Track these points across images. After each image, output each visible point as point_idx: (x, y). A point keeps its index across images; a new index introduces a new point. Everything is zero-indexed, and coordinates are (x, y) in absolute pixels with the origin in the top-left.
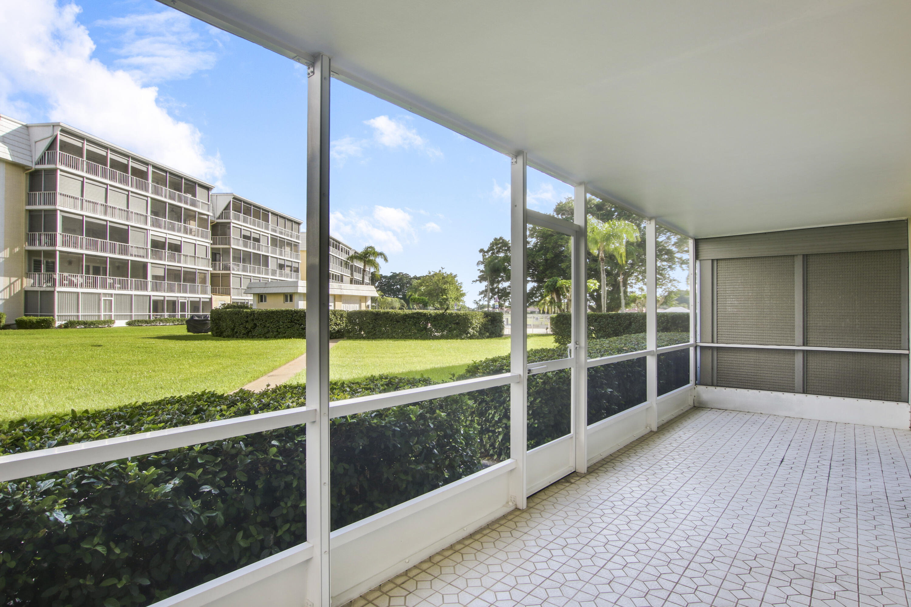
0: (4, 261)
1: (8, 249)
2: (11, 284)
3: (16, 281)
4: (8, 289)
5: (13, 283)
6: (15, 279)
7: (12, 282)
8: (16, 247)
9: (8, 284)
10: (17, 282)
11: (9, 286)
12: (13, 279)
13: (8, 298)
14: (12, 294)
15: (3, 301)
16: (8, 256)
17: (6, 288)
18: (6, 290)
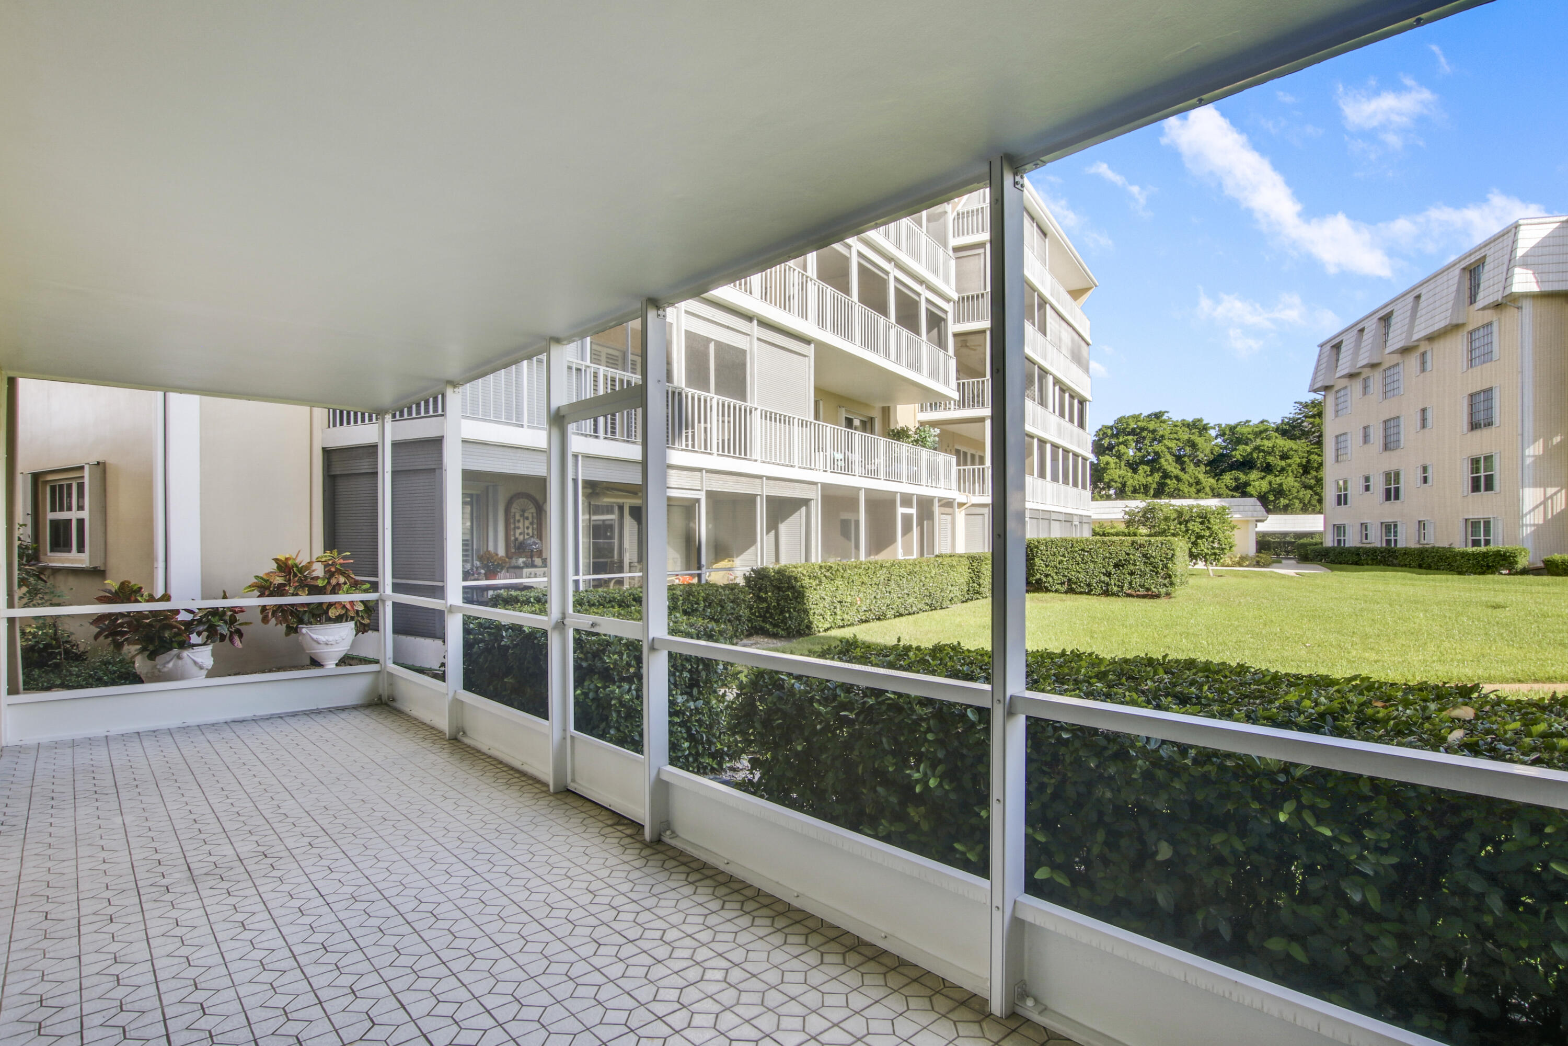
0: (1534, 462)
1: (1541, 441)
2: (1546, 499)
3: (1556, 493)
4: (1542, 508)
5: (1551, 497)
6: (1554, 490)
7: (1548, 495)
8: (1557, 435)
9: (1542, 499)
10: (1559, 495)
11: (1544, 503)
12: (1550, 491)
13: (1541, 522)
14: (1550, 516)
15: (1533, 528)
16: (1541, 453)
17: (1538, 506)
18: (1537, 510)
